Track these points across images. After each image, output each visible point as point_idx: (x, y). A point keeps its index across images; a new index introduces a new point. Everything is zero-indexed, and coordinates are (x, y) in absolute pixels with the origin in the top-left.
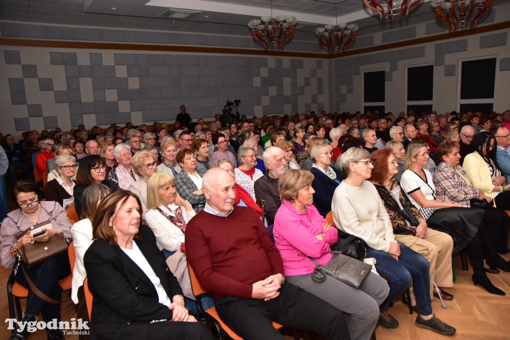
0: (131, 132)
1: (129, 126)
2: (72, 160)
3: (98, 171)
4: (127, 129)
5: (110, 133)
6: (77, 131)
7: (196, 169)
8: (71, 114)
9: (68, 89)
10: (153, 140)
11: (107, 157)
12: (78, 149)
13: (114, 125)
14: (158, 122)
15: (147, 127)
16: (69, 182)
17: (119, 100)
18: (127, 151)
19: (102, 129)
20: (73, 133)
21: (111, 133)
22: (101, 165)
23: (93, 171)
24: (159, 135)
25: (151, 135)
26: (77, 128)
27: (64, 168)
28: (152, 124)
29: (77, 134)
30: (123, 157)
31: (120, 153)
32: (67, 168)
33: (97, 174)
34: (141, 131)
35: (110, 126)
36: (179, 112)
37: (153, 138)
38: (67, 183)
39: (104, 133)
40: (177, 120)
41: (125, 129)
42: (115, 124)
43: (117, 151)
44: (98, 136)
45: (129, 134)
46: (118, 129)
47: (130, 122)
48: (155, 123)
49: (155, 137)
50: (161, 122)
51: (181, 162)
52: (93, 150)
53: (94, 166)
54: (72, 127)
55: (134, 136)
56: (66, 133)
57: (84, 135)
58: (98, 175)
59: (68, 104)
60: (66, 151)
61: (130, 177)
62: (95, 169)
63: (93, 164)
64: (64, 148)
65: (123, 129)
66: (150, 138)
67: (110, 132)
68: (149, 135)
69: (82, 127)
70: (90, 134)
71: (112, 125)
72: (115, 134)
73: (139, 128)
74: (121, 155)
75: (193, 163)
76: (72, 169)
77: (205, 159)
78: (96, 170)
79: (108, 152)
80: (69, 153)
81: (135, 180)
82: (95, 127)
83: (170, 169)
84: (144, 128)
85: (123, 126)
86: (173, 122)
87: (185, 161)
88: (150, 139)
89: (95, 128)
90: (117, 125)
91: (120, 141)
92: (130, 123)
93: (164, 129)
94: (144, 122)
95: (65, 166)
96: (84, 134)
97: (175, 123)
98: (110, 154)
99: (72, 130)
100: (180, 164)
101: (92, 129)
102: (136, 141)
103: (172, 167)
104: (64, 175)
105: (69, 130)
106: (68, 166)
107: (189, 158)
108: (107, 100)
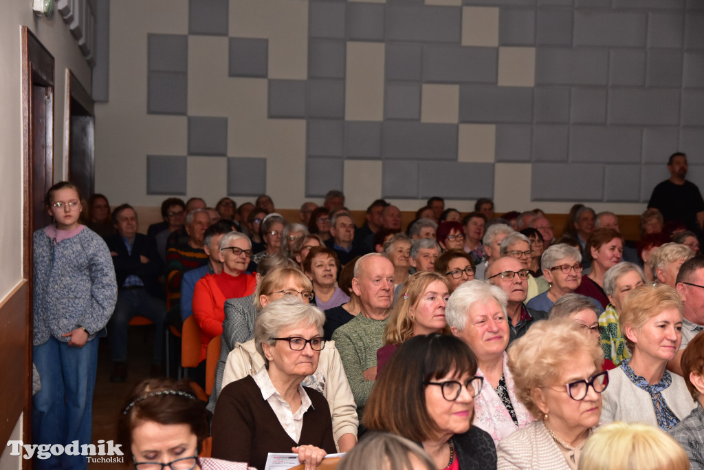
0: (498, 234)
1: (485, 212)
2: (312, 320)
3: (452, 396)
4: (479, 221)
5: (425, 230)
6: (319, 211)
8: (309, 157)
9: (310, 77)
10: (573, 273)
13: (436, 203)
14: (587, 205)
17: (462, 121)
18: (492, 308)
19: (401, 214)
22: (465, 376)
25: (568, 253)
26: (320, 202)
27: (285, 344)
28: (564, 208)
29: (320, 223)
30: (479, 329)
31: (468, 311)
32: (294, 346)
33: (447, 405)
34: (528, 232)
35: (424, 203)
37: (572, 263)
39: (407, 227)
41: (475, 219)
42: (440, 200)
43: (459, 304)
45: (489, 241)
46: (450, 217)
48: (576, 208)
49: (580, 257)
50: (598, 208)
52: (380, 286)
53: (441, 376)
54: (308, 196)
55: (505, 252)
56: (288, 218)
57: (343, 230)
58: (449, 412)
59: (301, 124)
60: (292, 282)
61: (498, 402)
62: (442, 385)
63: (439, 368)
64: (287, 271)
65: (466, 218)
66: (563, 262)
67: (427, 225)
68: (560, 254)
69: (336, 199)
71: (432, 201)
72: (441, 236)
73: (520, 223)
74: (471, 320)
76: (308, 350)
78: (446, 389)
79: (424, 302)
80: (300, 290)
82: (380, 203)
83: (645, 396)
84: (541, 224)
85: (467, 207)
86: (638, 209)
88: (561, 267)
89: (379, 208)
90: (448, 204)
91: (460, 263)
92: (490, 202)
94: (535, 200)
95: (289, 339)
96: (344, 225)
97: (645, 214)
98: (431, 309)
99: (305, 206)
100: (696, 380)
101: (370, 209)
102: (509, 274)
103: (655, 386)
104: (281, 369)
105: (298, 207)
106: (299, 339)
108: (426, 119)
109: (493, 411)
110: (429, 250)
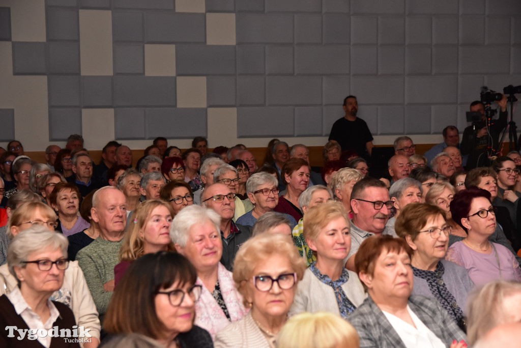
0: (212, 165)
1: (200, 147)
2: (57, 245)
3: (177, 302)
4: (196, 155)
5: (152, 165)
6: (63, 153)
7: (409, 299)
8: (51, 107)
9: (48, 39)
10: (272, 195)
11: (149, 238)
12: (64, 204)
13: (160, 143)
14: (281, 139)
15: (252, 150)
16: (43, 305)
17: (179, 75)
18: (209, 229)
19: (131, 152)
20: (54, 157)
21: (157, 165)
22: (187, 285)
23: (162, 300)
24: (288, 179)
25: (268, 179)
26: (62, 145)
27: (34, 266)
28: (263, 143)
29: (65, 163)
30: (198, 246)
31: (189, 231)
32: (43, 268)
33: (173, 310)
34: (236, 163)
35: (151, 143)
36: (339, 113)
37: (270, 187)
38: (36, 309)
39: (137, 163)
40: (332, 137)
41: (192, 154)
42: (164, 139)
43: (181, 226)
44: (121, 173)
45: (205, 171)
46: (172, 154)
47: (202, 135)
49: (276, 182)
50: (291, 142)
51: (366, 271)
52: (114, 213)
53: (168, 286)
54: (51, 140)
55: (217, 180)
56: (35, 159)
57: (83, 167)
58: (175, 315)
59: (45, 78)
60: (38, 213)
61: (214, 303)
62: (169, 294)
63: (166, 280)
64: (34, 205)
65: (185, 153)
66: (263, 187)
67: (153, 161)
68: (262, 181)
69: (76, 142)
70: (97, 163)
71: (157, 140)
72: (165, 169)
73: (230, 156)
74: (192, 239)
75: (401, 279)
76: (55, 270)
77: (431, 267)
78: (172, 297)
79: (151, 224)
80: (45, 220)
81: (228, 316)
82: (112, 144)
83: (329, 290)
84: (246, 157)
85: (186, 144)
86: (322, 142)
87: (379, 268)
88: (261, 191)
89: (113, 148)
90: (171, 143)
91: (181, 191)
92: (204, 140)
93: (304, 163)
94: (240, 137)
95: (37, 262)
96: (84, 163)
97: (327, 145)
98: (157, 229)
99: (50, 148)
100: (364, 278)
101: (105, 149)
102: (220, 197)
103: (336, 281)
104: (31, 287)
105: (43, 149)
106: (46, 262)
107: (389, 261)
108: (148, 73)
109: (210, 311)
110: (156, 182)
